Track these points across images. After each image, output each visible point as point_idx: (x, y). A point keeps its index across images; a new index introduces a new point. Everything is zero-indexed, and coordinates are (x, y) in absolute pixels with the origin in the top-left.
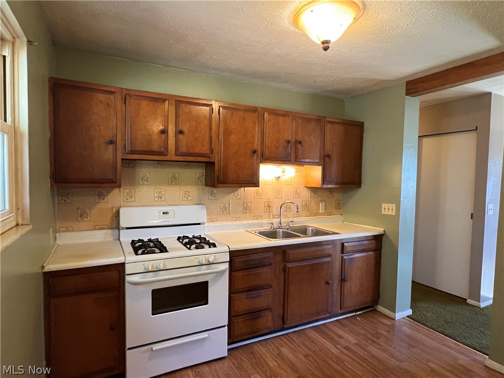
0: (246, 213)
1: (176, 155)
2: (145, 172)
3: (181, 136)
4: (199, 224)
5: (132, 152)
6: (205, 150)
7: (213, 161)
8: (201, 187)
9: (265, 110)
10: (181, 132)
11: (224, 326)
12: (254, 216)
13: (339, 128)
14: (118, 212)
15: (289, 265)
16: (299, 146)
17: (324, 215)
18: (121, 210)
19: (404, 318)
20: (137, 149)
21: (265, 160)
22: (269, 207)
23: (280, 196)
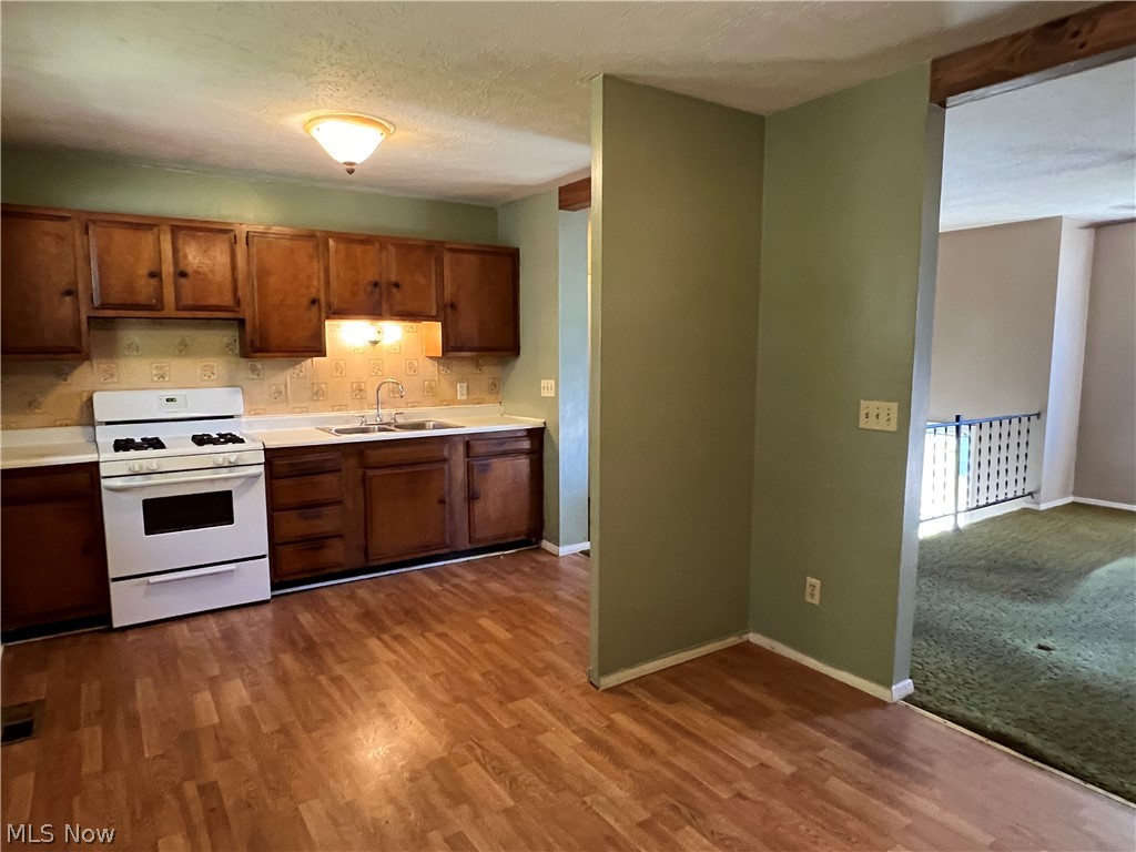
0: (317, 400)
1: (177, 309)
2: (132, 336)
3: (183, 280)
4: (232, 417)
5: (104, 306)
6: (227, 300)
7: (240, 317)
8: (233, 359)
9: (329, 234)
10: (183, 274)
11: (264, 556)
12: (333, 407)
13: (471, 260)
14: (90, 400)
15: (370, 473)
16: (395, 290)
17: (465, 404)
18: (96, 397)
19: (575, 554)
20: (111, 301)
21: (334, 313)
22: (361, 390)
23: (380, 373)
